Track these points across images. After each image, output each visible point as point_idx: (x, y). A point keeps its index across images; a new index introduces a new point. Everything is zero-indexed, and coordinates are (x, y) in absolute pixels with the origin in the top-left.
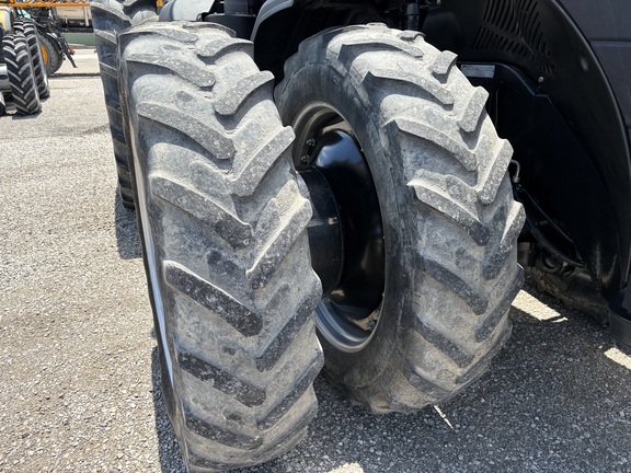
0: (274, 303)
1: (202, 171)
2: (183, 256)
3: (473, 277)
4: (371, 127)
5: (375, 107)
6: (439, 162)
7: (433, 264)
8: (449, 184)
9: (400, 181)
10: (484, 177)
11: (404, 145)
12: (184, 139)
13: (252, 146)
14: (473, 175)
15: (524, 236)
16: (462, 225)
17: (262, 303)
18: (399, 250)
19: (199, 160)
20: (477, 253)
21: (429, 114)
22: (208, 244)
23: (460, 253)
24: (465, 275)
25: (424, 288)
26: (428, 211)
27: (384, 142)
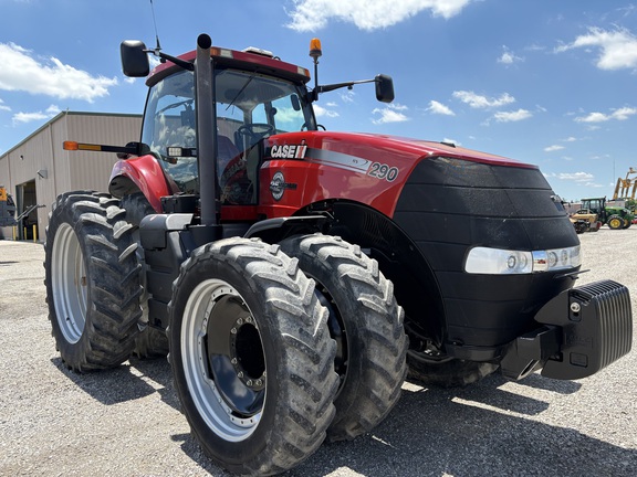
0: (323, 350)
1: (291, 297)
2: (289, 331)
3: (390, 337)
4: (334, 278)
5: (335, 270)
6: (368, 290)
7: (375, 333)
8: (374, 298)
9: (353, 299)
10: (386, 295)
11: (352, 284)
12: (280, 285)
13: (304, 286)
14: (382, 295)
15: (405, 320)
16: (382, 315)
17: (319, 350)
18: (357, 332)
19: (288, 292)
20: (390, 327)
21: (359, 271)
22: (298, 325)
23: (384, 327)
24: (388, 337)
25: (372, 346)
26: (368, 310)
27: (342, 284)
